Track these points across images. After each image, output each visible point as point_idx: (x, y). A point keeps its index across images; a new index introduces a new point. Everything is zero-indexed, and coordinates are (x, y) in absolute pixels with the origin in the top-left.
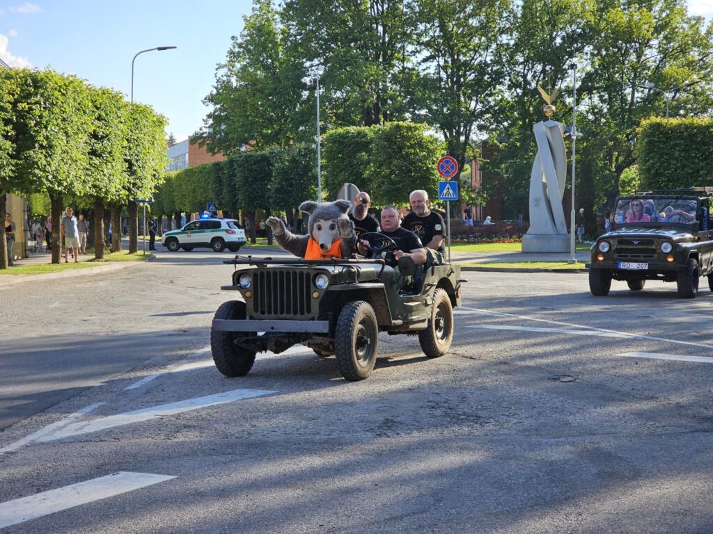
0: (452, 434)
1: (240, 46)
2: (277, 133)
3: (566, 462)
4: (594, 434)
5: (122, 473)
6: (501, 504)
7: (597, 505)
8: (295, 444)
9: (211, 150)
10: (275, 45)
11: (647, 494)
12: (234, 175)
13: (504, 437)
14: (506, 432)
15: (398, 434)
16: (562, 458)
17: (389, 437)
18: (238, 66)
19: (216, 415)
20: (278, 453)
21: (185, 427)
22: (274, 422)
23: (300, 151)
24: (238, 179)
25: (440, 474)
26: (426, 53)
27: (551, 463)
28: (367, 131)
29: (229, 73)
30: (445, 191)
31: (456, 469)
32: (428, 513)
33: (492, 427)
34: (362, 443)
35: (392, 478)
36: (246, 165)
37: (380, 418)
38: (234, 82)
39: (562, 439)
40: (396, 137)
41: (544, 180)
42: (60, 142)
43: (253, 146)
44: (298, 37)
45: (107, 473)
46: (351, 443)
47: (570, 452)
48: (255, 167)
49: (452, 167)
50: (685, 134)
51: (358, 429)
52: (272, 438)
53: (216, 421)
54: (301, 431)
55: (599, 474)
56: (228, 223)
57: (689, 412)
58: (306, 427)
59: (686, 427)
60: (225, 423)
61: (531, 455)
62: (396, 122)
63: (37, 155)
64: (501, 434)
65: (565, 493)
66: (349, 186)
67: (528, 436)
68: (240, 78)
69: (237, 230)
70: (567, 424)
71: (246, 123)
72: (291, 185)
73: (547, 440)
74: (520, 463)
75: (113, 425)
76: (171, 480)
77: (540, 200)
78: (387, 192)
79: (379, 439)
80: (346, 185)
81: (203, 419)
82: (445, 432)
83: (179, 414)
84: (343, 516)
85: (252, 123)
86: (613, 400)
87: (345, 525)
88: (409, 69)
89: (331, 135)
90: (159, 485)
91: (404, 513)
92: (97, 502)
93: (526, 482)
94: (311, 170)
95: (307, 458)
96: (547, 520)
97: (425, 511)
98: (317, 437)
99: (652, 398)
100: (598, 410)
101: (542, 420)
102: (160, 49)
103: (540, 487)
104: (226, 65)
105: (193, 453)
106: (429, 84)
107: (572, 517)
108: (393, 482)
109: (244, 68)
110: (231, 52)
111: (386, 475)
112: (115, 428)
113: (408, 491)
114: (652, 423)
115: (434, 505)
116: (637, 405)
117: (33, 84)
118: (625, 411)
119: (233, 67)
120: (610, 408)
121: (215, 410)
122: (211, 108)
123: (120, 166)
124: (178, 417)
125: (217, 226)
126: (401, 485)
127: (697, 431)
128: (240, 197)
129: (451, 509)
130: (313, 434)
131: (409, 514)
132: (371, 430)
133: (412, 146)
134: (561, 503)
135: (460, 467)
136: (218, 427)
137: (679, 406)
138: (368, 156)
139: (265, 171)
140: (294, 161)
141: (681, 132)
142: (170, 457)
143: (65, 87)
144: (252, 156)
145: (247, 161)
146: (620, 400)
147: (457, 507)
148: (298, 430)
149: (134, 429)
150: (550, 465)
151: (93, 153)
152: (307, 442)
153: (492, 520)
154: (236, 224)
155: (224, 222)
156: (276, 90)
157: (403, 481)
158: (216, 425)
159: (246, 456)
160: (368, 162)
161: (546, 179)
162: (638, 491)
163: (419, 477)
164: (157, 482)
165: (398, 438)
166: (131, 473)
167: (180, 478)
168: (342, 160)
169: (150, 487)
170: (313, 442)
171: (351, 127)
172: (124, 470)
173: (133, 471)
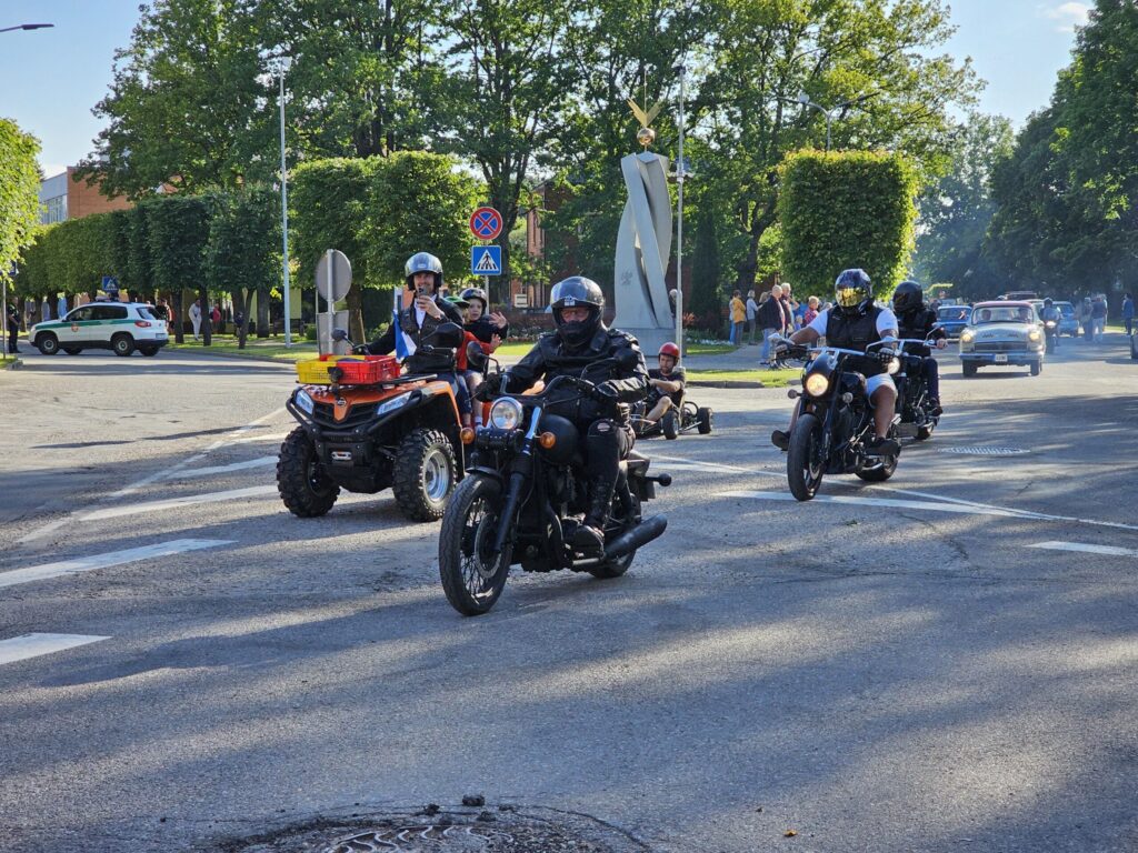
1: (154, 21)
2: (216, 166)
3: (620, 616)
4: (663, 587)
5: (35, 636)
6: (530, 658)
7: (648, 658)
8: (264, 600)
9: (108, 191)
10: (212, 21)
11: (713, 644)
12: (146, 233)
15: (402, 589)
16: (615, 612)
17: (390, 592)
18: (150, 53)
19: (152, 570)
20: (243, 611)
21: (112, 583)
22: (235, 576)
23: (253, 196)
24: (154, 240)
26: (455, 39)
27: (600, 618)
28: (362, 167)
29: (136, 64)
30: (482, 261)
32: (438, 668)
34: (355, 599)
36: (166, 217)
37: (379, 571)
38: (144, 78)
40: (406, 176)
41: (638, 245)
43: (176, 186)
44: (250, 9)
45: (14, 634)
46: (340, 599)
47: (628, 606)
48: (180, 220)
49: (494, 223)
50: (852, 176)
51: (350, 584)
52: (233, 594)
53: (154, 577)
54: (273, 586)
55: (658, 628)
56: (138, 309)
57: (793, 560)
58: (279, 581)
59: (783, 577)
60: (167, 579)
62: (406, 153)
65: (612, 646)
66: (334, 255)
68: (155, 74)
69: (153, 321)
71: (164, 147)
72: (241, 250)
75: (10, 583)
76: (103, 641)
77: (631, 275)
78: (393, 262)
79: (378, 596)
80: (330, 252)
81: (135, 575)
83: (100, 570)
84: (331, 673)
85: (175, 149)
86: (697, 548)
87: (334, 681)
88: (428, 64)
89: (304, 172)
90: (88, 646)
91: (409, 668)
92: (11, 665)
93: (565, 636)
94: (272, 227)
95: (283, 616)
97: (435, 666)
98: (295, 593)
99: (749, 545)
100: (675, 560)
102: (26, 27)
104: (130, 53)
105: (129, 612)
106: (460, 89)
107: (616, 669)
109: (161, 58)
110: (139, 31)
112: (13, 586)
114: (741, 573)
115: (446, 660)
116: (728, 553)
118: (711, 561)
119: (142, 55)
120: (691, 558)
121: (151, 565)
122: (107, 122)
124: (99, 573)
125: (120, 314)
127: (796, 581)
128: (157, 268)
129: (467, 664)
130: (290, 590)
131: (414, 670)
132: (367, 584)
133: (431, 191)
134: (605, 656)
136: (158, 583)
137: (782, 554)
138: (364, 205)
139: (197, 225)
140: (244, 211)
141: (844, 174)
142: (96, 617)
144: (175, 202)
145: (168, 211)
146: (706, 548)
147: (475, 662)
148: (267, 585)
149: (40, 587)
152: (280, 598)
153: (517, 674)
154: (150, 310)
155: (132, 309)
156: (213, 94)
158: (154, 581)
159: (201, 614)
160: (363, 216)
161: (641, 244)
162: (703, 642)
164: (84, 643)
165: (402, 593)
166: (48, 634)
167: (116, 638)
168: (322, 210)
169: (77, 648)
170: (289, 598)
171: (336, 159)
172: (36, 631)
173: (49, 632)
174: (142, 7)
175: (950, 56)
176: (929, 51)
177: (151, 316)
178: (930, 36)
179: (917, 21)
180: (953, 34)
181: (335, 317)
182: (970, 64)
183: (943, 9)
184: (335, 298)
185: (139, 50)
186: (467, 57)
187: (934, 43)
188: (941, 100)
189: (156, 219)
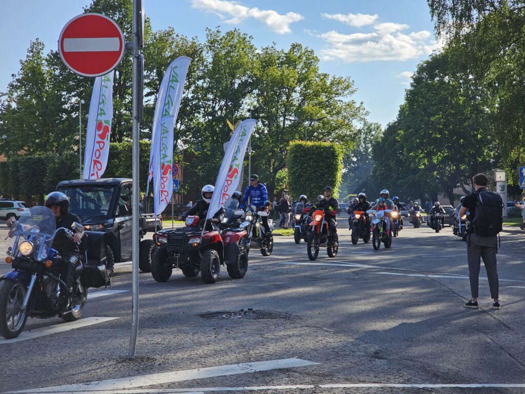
1: (18, 80)
2: (45, 143)
18: (15, 94)
24: (21, 174)
28: (118, 146)
29: (9, 99)
38: (14, 105)
43: (26, 151)
48: (33, 166)
50: (316, 151)
56: (18, 204)
68: (18, 104)
69: (24, 208)
71: (23, 135)
94: (74, 169)
104: (7, 94)
109: (20, 97)
110: (11, 85)
119: (12, 95)
138: (120, 162)
139: (40, 168)
140: (62, 163)
141: (313, 151)
155: (16, 203)
174: (13, 75)
175: (355, 101)
176: (345, 99)
177: (23, 206)
178: (346, 92)
179: (340, 86)
180: (355, 92)
182: (363, 105)
183: (351, 82)
185: (10, 93)
186: (152, 98)
187: (348, 95)
188: (351, 119)
189: (22, 165)
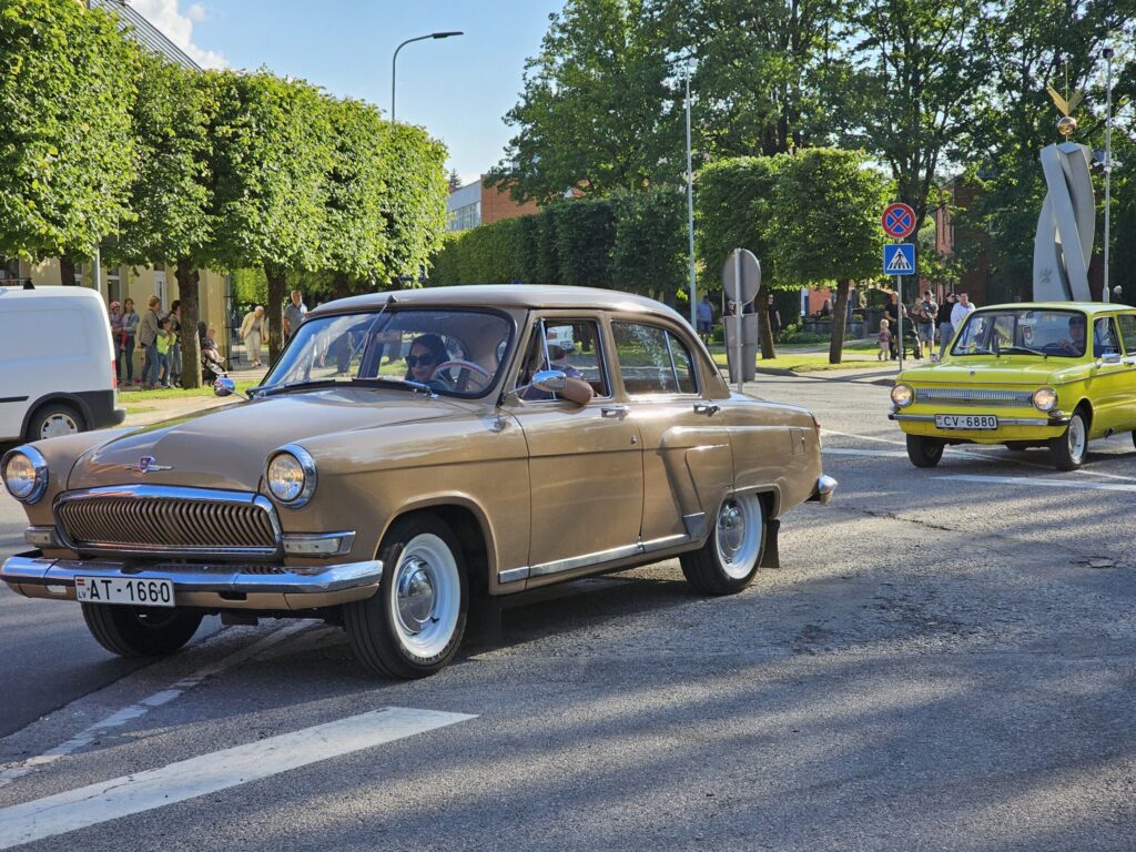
0: (916, 652)
1: (563, 29)
2: (623, 169)
3: (1105, 697)
5: (392, 710)
6: (999, 765)
8: (663, 666)
9: (518, 196)
10: (620, 27)
12: (554, 236)
13: (1001, 656)
14: (1004, 647)
15: (827, 650)
16: (1097, 691)
17: (813, 654)
18: (560, 61)
20: (637, 679)
23: (659, 198)
24: (562, 242)
25: (898, 714)
26: (863, 35)
27: (1079, 700)
28: (768, 165)
29: (545, 72)
30: (894, 260)
31: (924, 708)
32: (881, 777)
33: (981, 640)
34: (771, 664)
35: (821, 721)
36: (574, 220)
37: (799, 624)
39: (1097, 660)
40: (814, 174)
41: (1058, 240)
42: (282, 187)
43: (584, 190)
44: (656, 13)
45: (367, 708)
46: (752, 664)
47: (1110, 681)
48: (588, 223)
49: (906, 221)
51: (762, 641)
52: (627, 655)
54: (672, 645)
58: (681, 638)
61: (1046, 685)
62: (815, 149)
63: (247, 209)
64: (996, 652)
65: (1105, 747)
66: (742, 254)
67: (1040, 654)
68: (563, 81)
70: (1104, 635)
71: (573, 152)
72: (646, 252)
73: (1071, 662)
74: (1030, 698)
76: (469, 721)
77: (1051, 272)
78: (801, 262)
79: (799, 659)
80: (737, 251)
82: (904, 648)
84: (743, 781)
85: (583, 153)
87: (748, 795)
88: (835, 61)
89: (710, 172)
90: (450, 728)
91: (843, 776)
92: (354, 755)
93: (1040, 728)
94: (678, 228)
95: (684, 688)
96: (1076, 790)
97: (876, 773)
98: (699, 655)
101: (1063, 628)
102: (436, 36)
103: (1064, 738)
105: (501, 680)
106: (868, 85)
107: (1117, 786)
108: (823, 727)
109: (569, 65)
110: (549, 40)
111: (811, 715)
113: (846, 740)
115: (891, 764)
117: (240, 95)
119: (552, 63)
122: (517, 129)
123: (375, 223)
126: (836, 731)
128: (564, 271)
129: (917, 771)
130: (694, 650)
131: (850, 779)
132: (784, 643)
133: (840, 188)
134: (1098, 763)
135: (932, 705)
138: (770, 204)
139: (604, 229)
140: (650, 213)
142: (465, 685)
143: (291, 98)
144: (582, 205)
145: (575, 213)
147: (927, 768)
148: (667, 642)
150: (1078, 702)
151: (333, 203)
152: (682, 662)
153: (985, 790)
156: (620, 99)
157: (838, 725)
159: (586, 684)
160: (770, 215)
161: (1062, 239)
163: (863, 719)
164: (446, 724)
165: (828, 657)
166: (405, 710)
167: (483, 718)
168: (728, 211)
169: (436, 731)
170: (692, 662)
171: (743, 158)
172: (394, 704)
173: (408, 705)
174: (552, 16)
181: (743, 320)
184: (743, 299)
185: (548, 59)
186: (874, 54)
189: (563, 223)
